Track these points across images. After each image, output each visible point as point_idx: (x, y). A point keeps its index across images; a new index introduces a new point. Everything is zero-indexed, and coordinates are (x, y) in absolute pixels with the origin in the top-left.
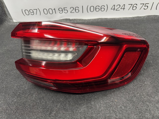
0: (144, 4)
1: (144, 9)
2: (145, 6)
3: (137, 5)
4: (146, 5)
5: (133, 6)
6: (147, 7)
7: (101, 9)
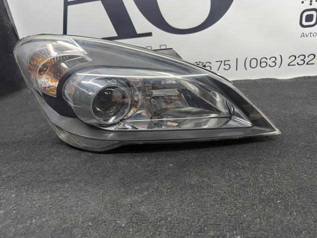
0: (222, 61)
1: (224, 69)
2: (225, 65)
3: (210, 63)
4: (226, 63)
6: (228, 66)
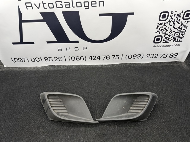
0: (115, 56)
3: (109, 56)
5: (107, 57)
6: (118, 58)
7: (81, 59)
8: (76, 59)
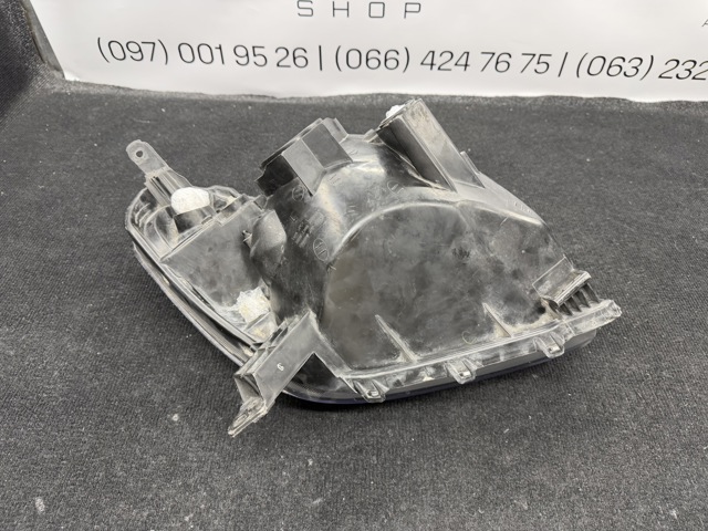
0: (534, 55)
1: (535, 71)
2: (538, 63)
3: (510, 56)
4: (543, 59)
6: (545, 66)
7: (386, 60)
8: (367, 60)
